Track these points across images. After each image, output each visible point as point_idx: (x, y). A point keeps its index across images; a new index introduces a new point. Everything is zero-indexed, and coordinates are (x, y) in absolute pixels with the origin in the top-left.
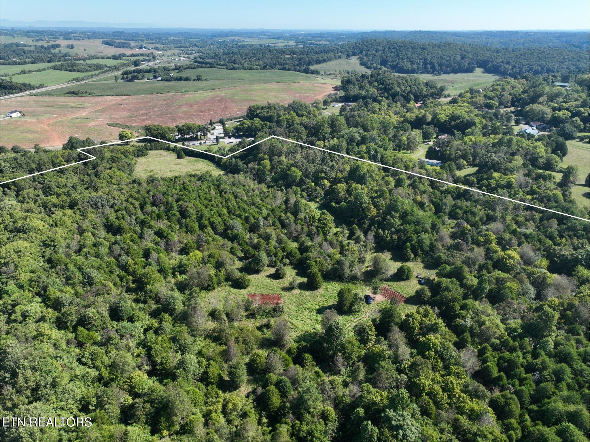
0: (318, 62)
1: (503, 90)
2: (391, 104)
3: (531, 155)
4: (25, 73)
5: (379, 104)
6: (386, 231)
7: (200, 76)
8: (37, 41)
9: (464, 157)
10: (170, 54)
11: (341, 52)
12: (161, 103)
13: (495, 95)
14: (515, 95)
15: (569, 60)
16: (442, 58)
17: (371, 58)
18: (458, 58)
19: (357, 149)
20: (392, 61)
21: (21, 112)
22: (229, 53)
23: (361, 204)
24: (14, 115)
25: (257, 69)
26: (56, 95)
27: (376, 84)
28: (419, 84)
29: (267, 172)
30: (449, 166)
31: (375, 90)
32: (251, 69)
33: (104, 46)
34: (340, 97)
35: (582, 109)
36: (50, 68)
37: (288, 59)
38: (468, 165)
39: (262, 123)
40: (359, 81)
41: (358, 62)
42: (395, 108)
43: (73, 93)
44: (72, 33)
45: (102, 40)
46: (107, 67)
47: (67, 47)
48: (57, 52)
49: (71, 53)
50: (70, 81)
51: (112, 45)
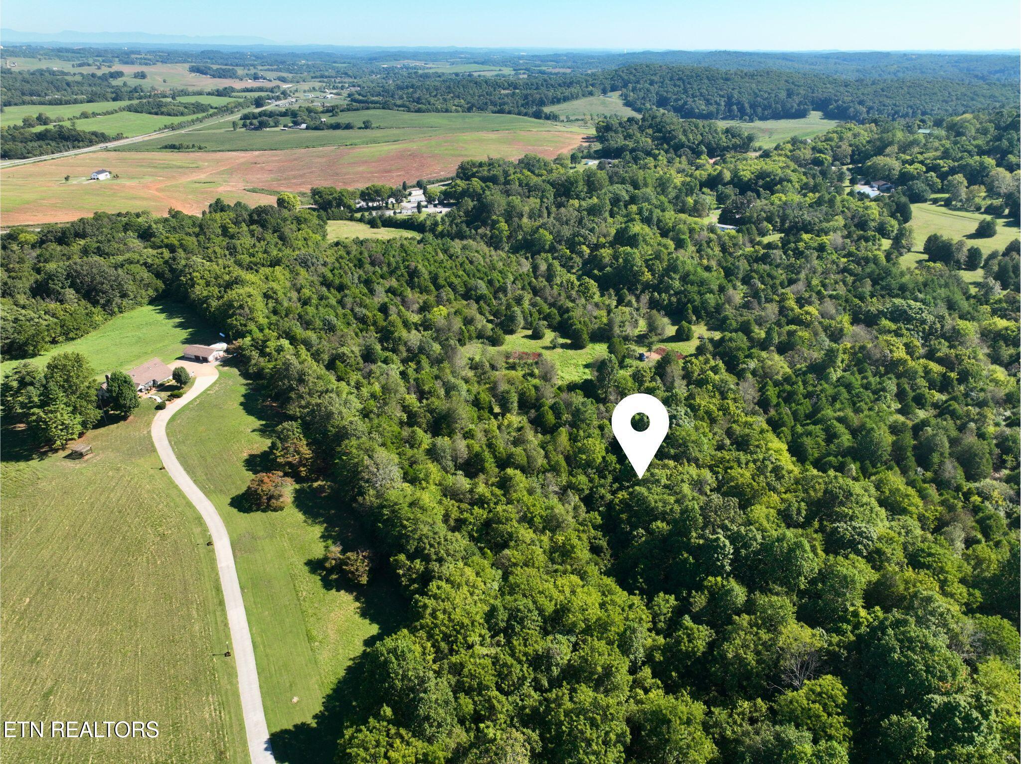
0: (556, 101)
1: (841, 139)
2: (673, 159)
3: (860, 218)
4: (87, 117)
5: (655, 159)
6: (664, 294)
7: (368, 122)
8: (80, 65)
9: (769, 220)
10: (307, 88)
11: (593, 85)
12: (319, 160)
13: (828, 147)
14: (857, 147)
15: (957, 99)
16: (756, 96)
17: (642, 94)
18: (783, 95)
19: (624, 210)
20: (676, 100)
21: (110, 173)
22: (407, 87)
23: (632, 266)
24: (102, 177)
25: (457, 111)
26: (148, 150)
27: (650, 131)
28: (716, 131)
29: (505, 239)
30: (747, 229)
31: (649, 140)
32: (447, 111)
33: (193, 74)
34: (596, 152)
35: (941, 162)
36: (124, 109)
37: (507, 95)
38: (774, 230)
39: (483, 185)
40: (624, 127)
41: (620, 102)
42: (678, 165)
43: (173, 147)
44: (133, 52)
45: (187, 66)
46: (212, 108)
47: (135, 77)
48: (121, 84)
49: (144, 87)
50: (160, 129)
51: (206, 74)
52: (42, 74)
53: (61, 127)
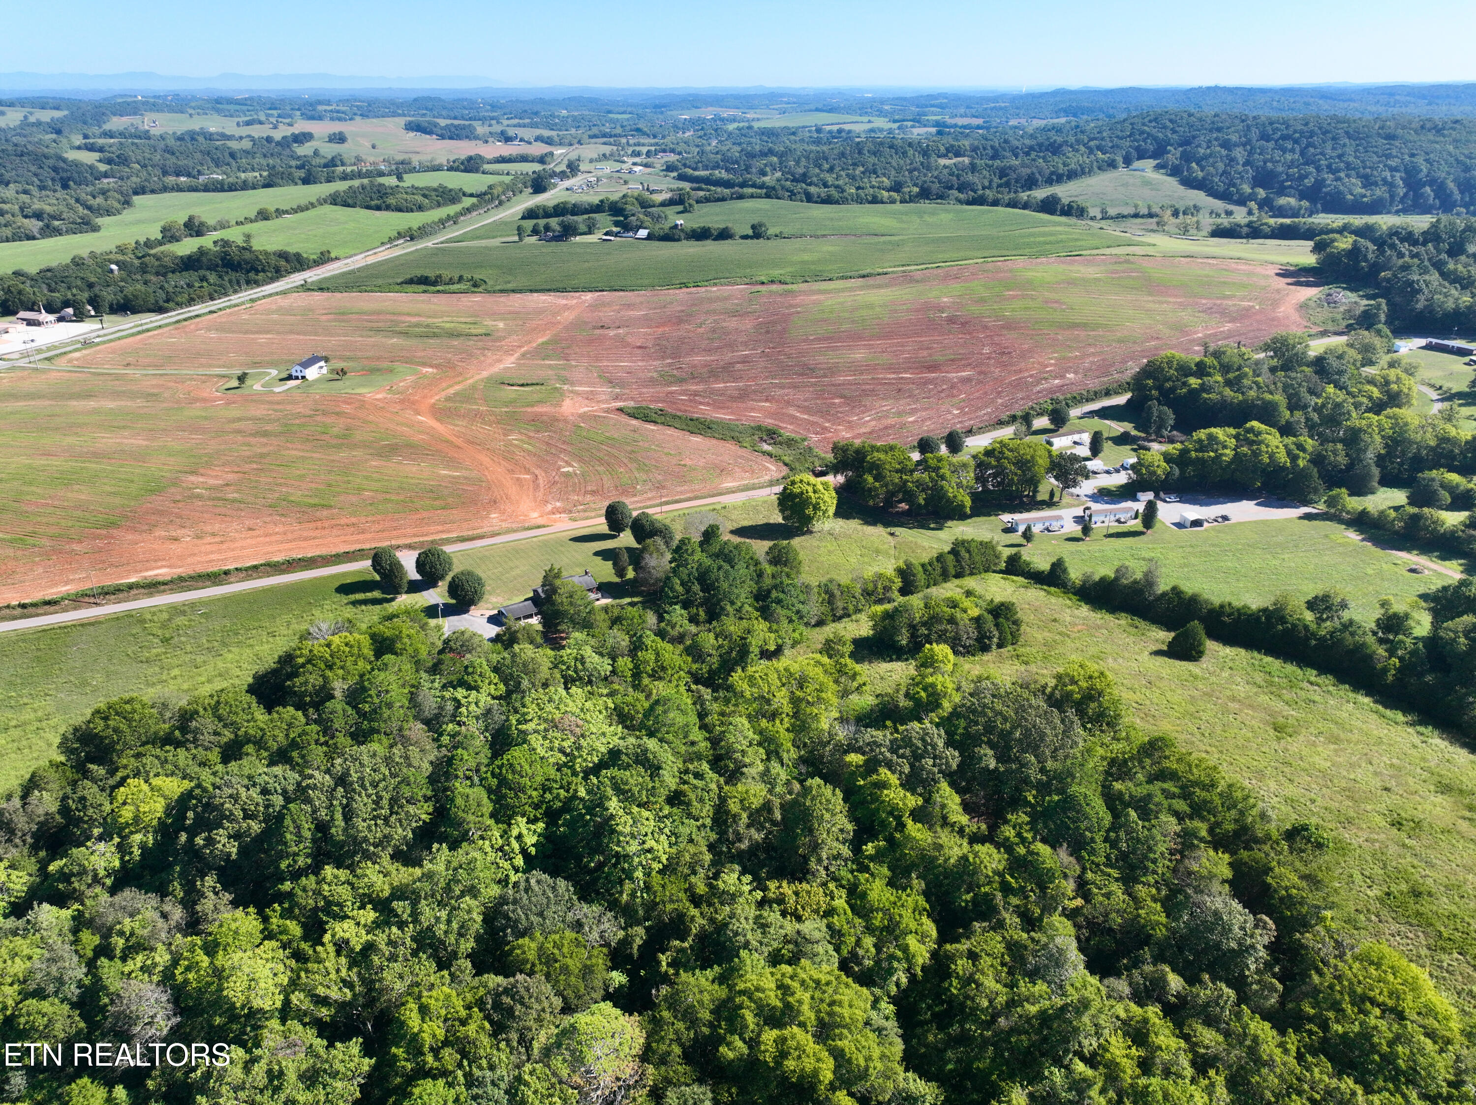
4: (266, 218)
7: (761, 225)
8: (248, 123)
10: (595, 156)
24: (312, 373)
25: (897, 201)
26: (380, 289)
32: (878, 200)
33: (412, 134)
36: (325, 201)
43: (424, 281)
44: (320, 102)
45: (402, 121)
46: (464, 195)
47: (330, 141)
48: (310, 152)
49: (345, 156)
50: (391, 240)
51: (430, 133)
52: (193, 139)
53: (226, 243)
